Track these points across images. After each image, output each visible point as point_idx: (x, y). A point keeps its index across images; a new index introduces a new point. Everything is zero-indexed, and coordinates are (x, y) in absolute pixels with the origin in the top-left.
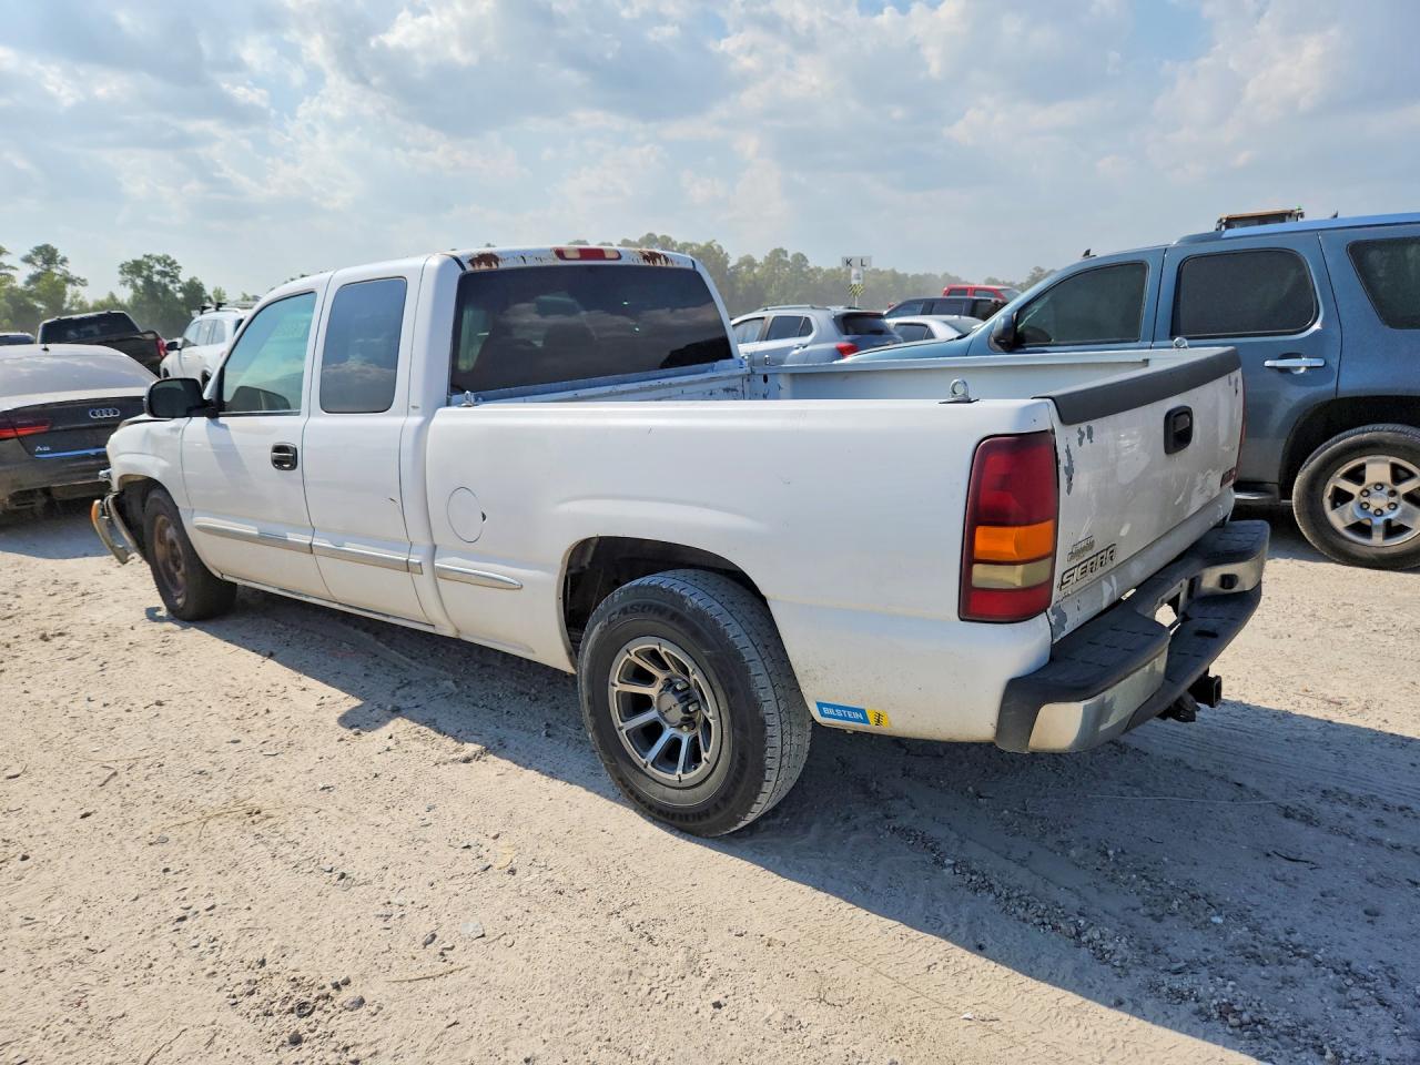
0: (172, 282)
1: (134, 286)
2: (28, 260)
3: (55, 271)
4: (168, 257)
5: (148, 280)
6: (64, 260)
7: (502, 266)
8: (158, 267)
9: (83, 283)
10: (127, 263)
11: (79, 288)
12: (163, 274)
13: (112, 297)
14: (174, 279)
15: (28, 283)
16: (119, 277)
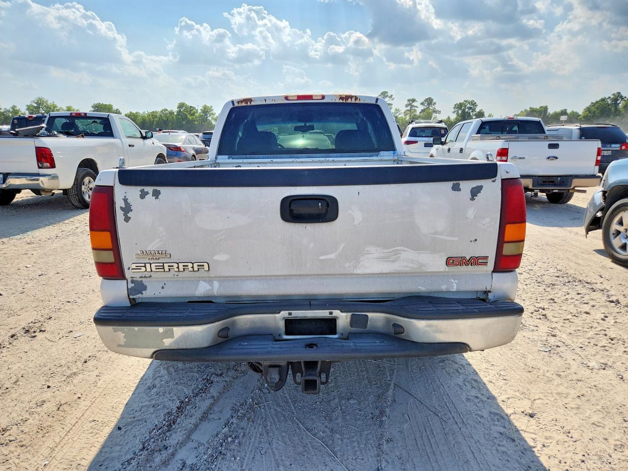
0: (472, 111)
1: (458, 113)
2: (422, 104)
3: (430, 108)
4: (474, 101)
5: (464, 111)
6: (435, 103)
7: (253, 103)
8: (469, 105)
9: (439, 112)
10: (457, 104)
11: (437, 114)
12: (470, 108)
13: (449, 118)
14: (474, 110)
15: (420, 113)
16: (453, 110)
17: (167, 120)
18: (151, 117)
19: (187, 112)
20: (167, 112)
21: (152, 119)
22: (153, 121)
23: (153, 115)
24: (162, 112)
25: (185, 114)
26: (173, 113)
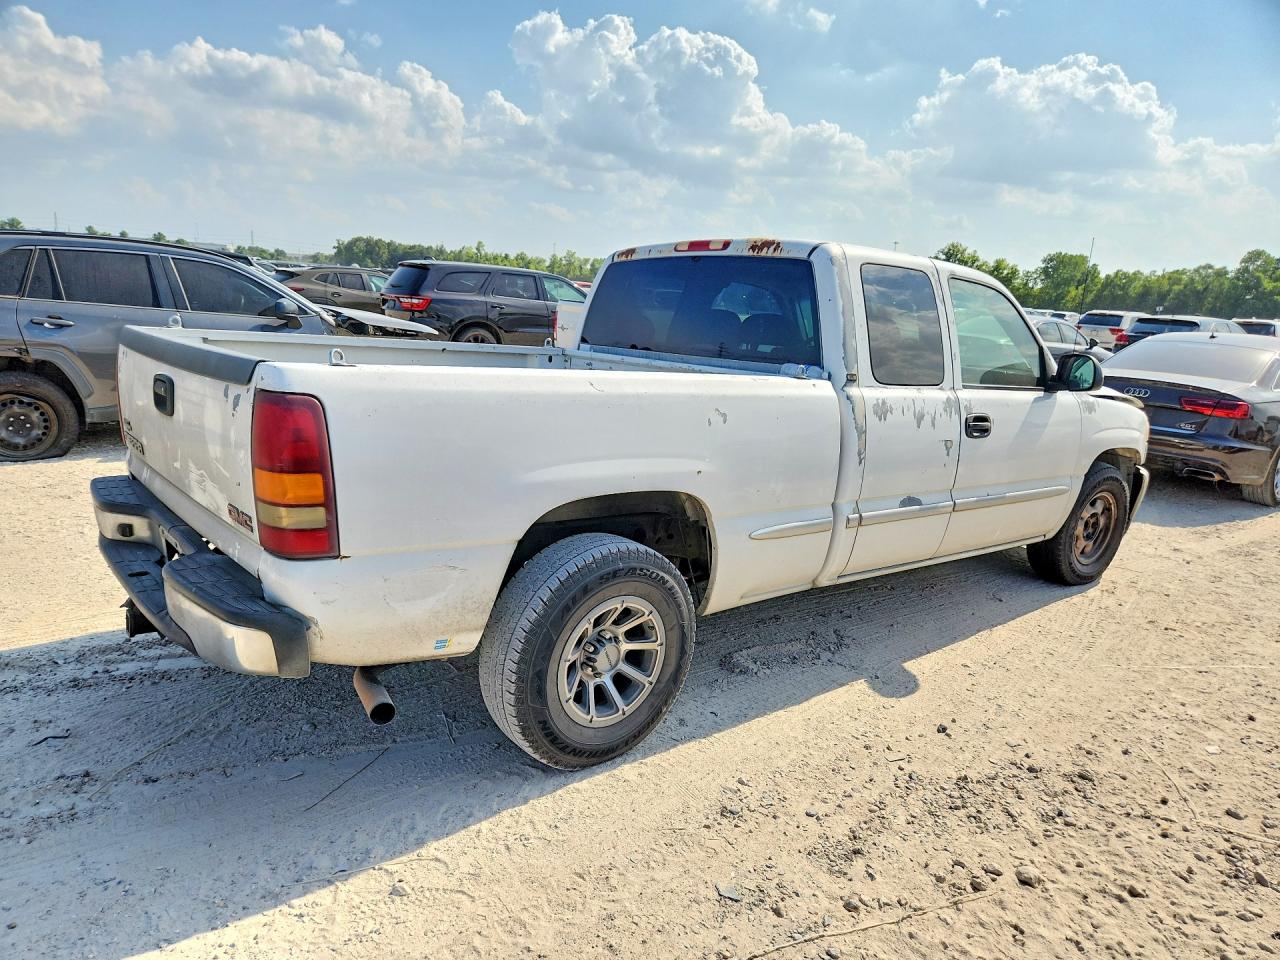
17: (1205, 289)
18: (1166, 282)
19: (1265, 272)
20: (1210, 271)
21: (1167, 288)
22: (1169, 291)
23: (1174, 278)
24: (1197, 271)
25: (1258, 278)
26: (1226, 273)
